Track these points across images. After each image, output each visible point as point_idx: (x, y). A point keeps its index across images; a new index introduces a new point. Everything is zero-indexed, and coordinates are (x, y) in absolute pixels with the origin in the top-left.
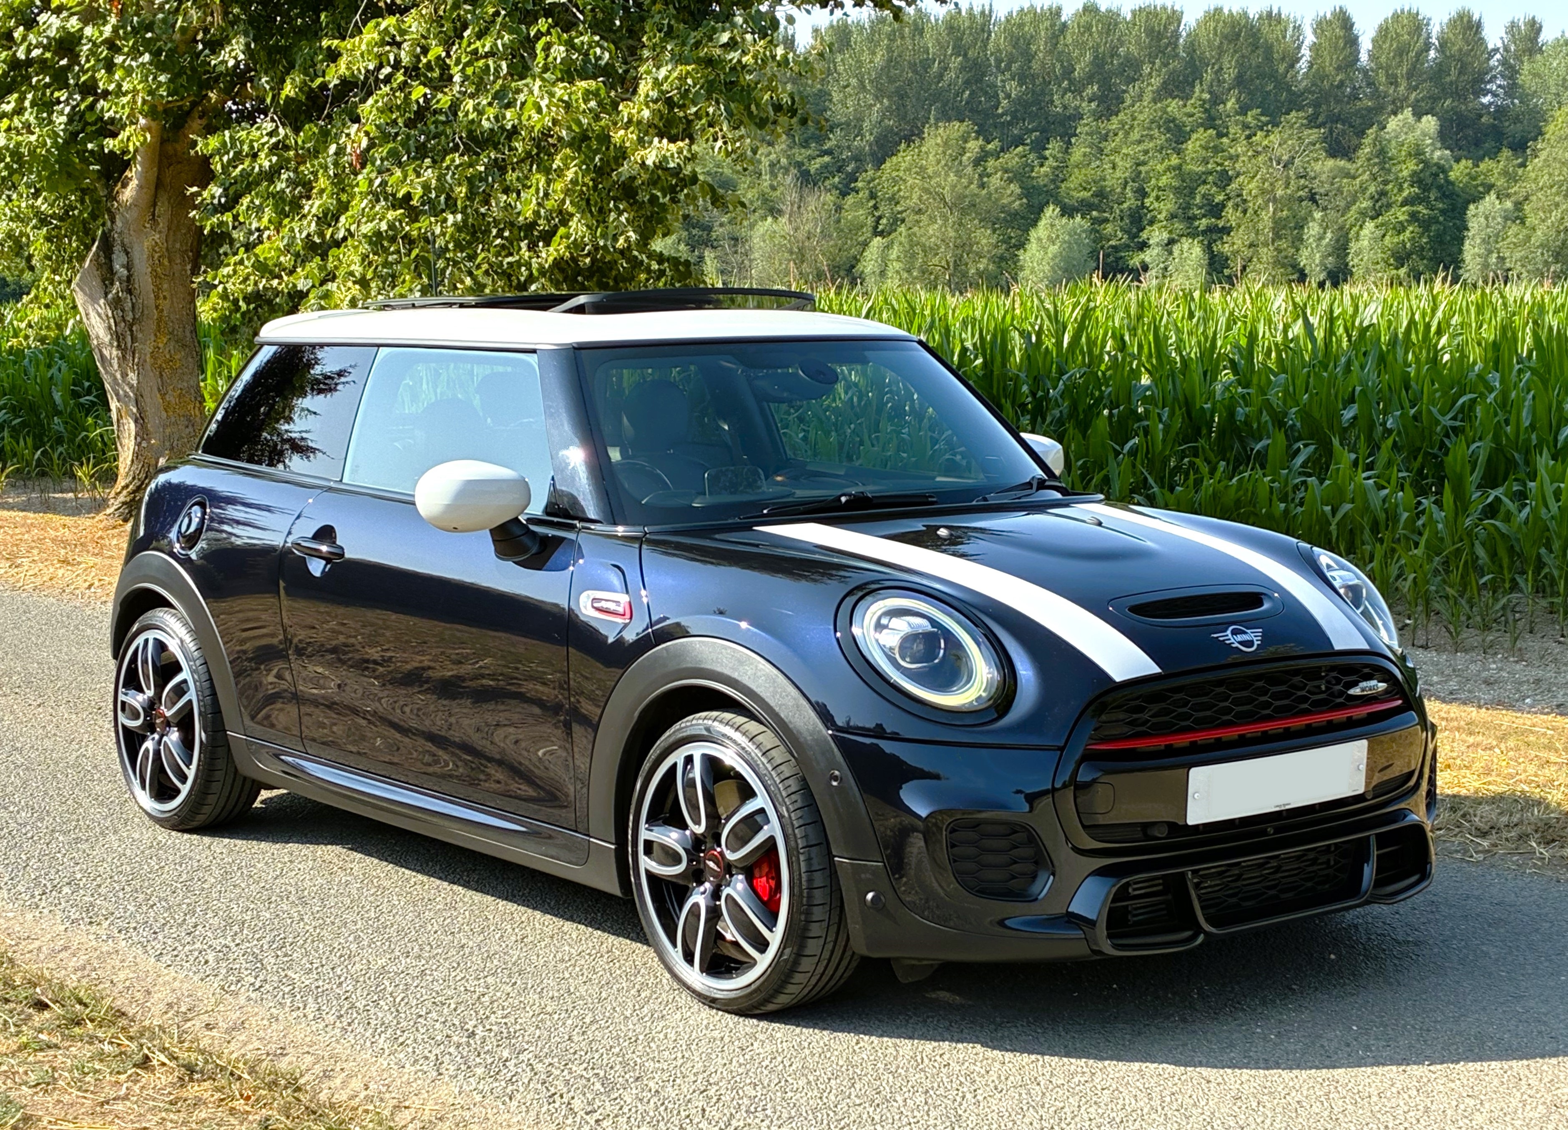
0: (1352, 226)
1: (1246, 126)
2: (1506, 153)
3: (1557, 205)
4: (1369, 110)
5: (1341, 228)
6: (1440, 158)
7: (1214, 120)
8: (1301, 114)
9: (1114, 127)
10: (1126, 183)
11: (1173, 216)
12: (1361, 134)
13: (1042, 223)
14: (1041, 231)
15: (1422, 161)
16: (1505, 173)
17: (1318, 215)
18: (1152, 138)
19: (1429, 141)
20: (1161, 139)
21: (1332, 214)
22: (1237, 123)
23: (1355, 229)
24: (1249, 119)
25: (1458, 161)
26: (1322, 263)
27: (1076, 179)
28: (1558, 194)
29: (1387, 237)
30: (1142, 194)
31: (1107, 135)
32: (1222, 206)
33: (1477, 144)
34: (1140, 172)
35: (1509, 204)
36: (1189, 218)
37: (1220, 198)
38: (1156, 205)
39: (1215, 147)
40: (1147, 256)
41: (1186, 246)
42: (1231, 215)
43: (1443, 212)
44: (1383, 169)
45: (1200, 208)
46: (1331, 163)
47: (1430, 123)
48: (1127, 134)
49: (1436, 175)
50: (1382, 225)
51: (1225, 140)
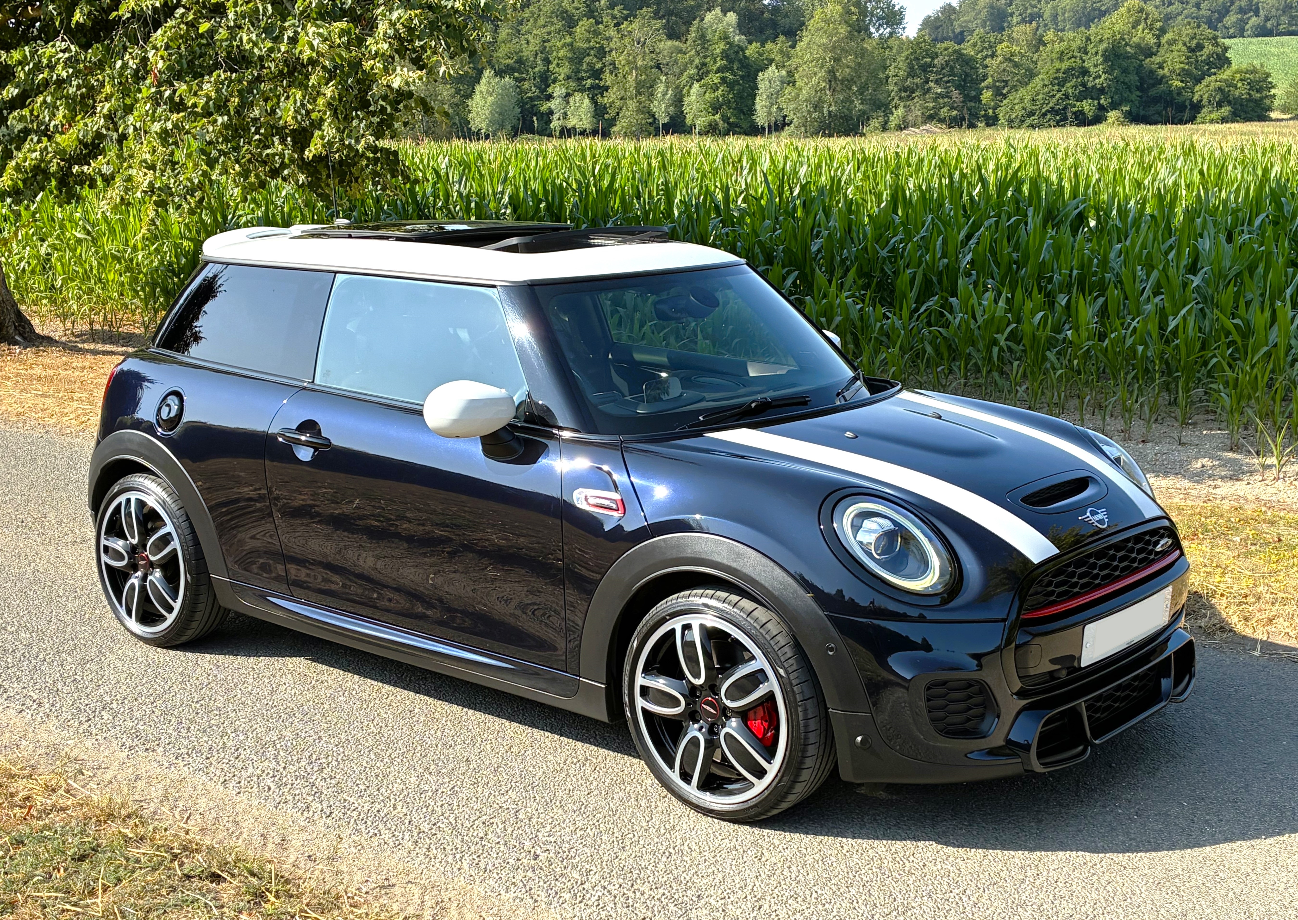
0: (684, 86)
1: (614, 17)
2: (782, 38)
3: (815, 74)
4: (692, 7)
5: (677, 87)
6: (739, 41)
7: (593, 12)
8: (650, 10)
9: (527, 15)
10: (537, 54)
11: (568, 78)
12: (689, 23)
13: (484, 81)
14: (482, 87)
15: (728, 43)
16: (781, 51)
17: (663, 78)
18: (552, 24)
19: (731, 30)
20: (559, 25)
21: (671, 78)
22: (608, 14)
23: (687, 88)
24: (616, 12)
25: (750, 43)
26: (666, 111)
27: (502, 52)
28: (815, 66)
29: (707, 94)
30: (547, 62)
31: (522, 20)
32: (601, 71)
33: (762, 31)
34: (545, 47)
35: (784, 73)
36: (579, 79)
37: (599, 66)
38: (557, 69)
39: (594, 31)
40: (553, 104)
41: (577, 98)
42: (608, 79)
43: (742, 77)
44: (703, 48)
45: (586, 72)
46: (669, 43)
47: (732, 17)
48: (536, 20)
49: (737, 52)
50: (704, 85)
51: (600, 26)
